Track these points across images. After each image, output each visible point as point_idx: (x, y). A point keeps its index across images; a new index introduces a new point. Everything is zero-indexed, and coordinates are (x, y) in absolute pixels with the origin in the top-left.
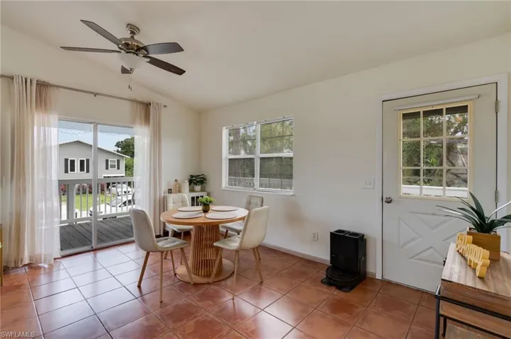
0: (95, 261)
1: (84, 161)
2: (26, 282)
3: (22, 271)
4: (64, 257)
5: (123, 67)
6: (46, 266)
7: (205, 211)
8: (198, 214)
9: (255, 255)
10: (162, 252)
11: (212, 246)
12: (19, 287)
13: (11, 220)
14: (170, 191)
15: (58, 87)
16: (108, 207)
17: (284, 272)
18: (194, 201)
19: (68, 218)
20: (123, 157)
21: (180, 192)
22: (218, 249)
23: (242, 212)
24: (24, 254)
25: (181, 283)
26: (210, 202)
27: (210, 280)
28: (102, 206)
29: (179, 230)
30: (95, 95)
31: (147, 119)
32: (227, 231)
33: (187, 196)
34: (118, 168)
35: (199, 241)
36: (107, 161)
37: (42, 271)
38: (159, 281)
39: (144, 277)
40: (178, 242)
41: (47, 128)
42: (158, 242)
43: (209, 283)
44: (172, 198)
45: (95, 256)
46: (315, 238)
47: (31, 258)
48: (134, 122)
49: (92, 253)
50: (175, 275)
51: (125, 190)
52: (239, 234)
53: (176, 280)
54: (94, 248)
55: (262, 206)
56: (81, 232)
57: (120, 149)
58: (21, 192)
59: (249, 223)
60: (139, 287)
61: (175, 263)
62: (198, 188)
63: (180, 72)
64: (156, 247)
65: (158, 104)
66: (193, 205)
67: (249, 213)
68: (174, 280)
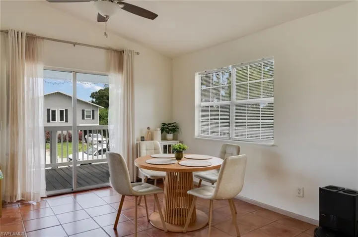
0: (75, 202)
1: (63, 111)
2: (19, 215)
3: (16, 207)
4: (49, 196)
5: (99, 14)
6: (35, 204)
7: (179, 158)
8: (171, 161)
9: (231, 209)
10: (137, 196)
11: (186, 195)
12: (14, 219)
13: (7, 160)
14: (143, 139)
15: (43, 38)
16: (85, 155)
17: (264, 228)
18: (167, 149)
19: (51, 162)
20: (98, 107)
21: (152, 139)
22: (192, 197)
23: (217, 161)
24: (17, 191)
25: (154, 229)
26: (184, 149)
27: (184, 230)
28: (80, 154)
29: (152, 176)
30: (74, 46)
31: (120, 67)
32: (201, 181)
33: (159, 143)
34: (93, 118)
35: (172, 189)
36: (83, 111)
37: (32, 208)
38: (133, 227)
39: (119, 221)
40: (152, 188)
41: (34, 79)
42: (133, 186)
43: (182, 232)
44: (144, 145)
45: (75, 197)
46: (301, 194)
47: (23, 196)
48: (108, 70)
49: (72, 195)
50: (149, 221)
51: (100, 139)
52: (213, 184)
53: (150, 227)
54: (75, 190)
55: (238, 154)
56: (62, 175)
57: (94, 100)
58: (14, 135)
59: (225, 172)
60: (115, 229)
61: (148, 210)
62: (170, 136)
63: (152, 16)
64: (131, 190)
65: (131, 51)
66: (165, 152)
67: (225, 163)
68: (148, 227)
